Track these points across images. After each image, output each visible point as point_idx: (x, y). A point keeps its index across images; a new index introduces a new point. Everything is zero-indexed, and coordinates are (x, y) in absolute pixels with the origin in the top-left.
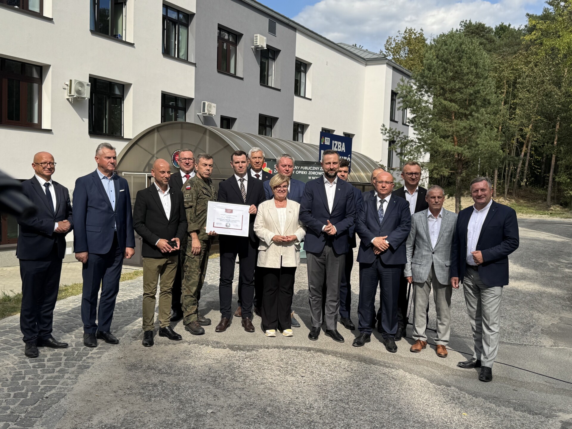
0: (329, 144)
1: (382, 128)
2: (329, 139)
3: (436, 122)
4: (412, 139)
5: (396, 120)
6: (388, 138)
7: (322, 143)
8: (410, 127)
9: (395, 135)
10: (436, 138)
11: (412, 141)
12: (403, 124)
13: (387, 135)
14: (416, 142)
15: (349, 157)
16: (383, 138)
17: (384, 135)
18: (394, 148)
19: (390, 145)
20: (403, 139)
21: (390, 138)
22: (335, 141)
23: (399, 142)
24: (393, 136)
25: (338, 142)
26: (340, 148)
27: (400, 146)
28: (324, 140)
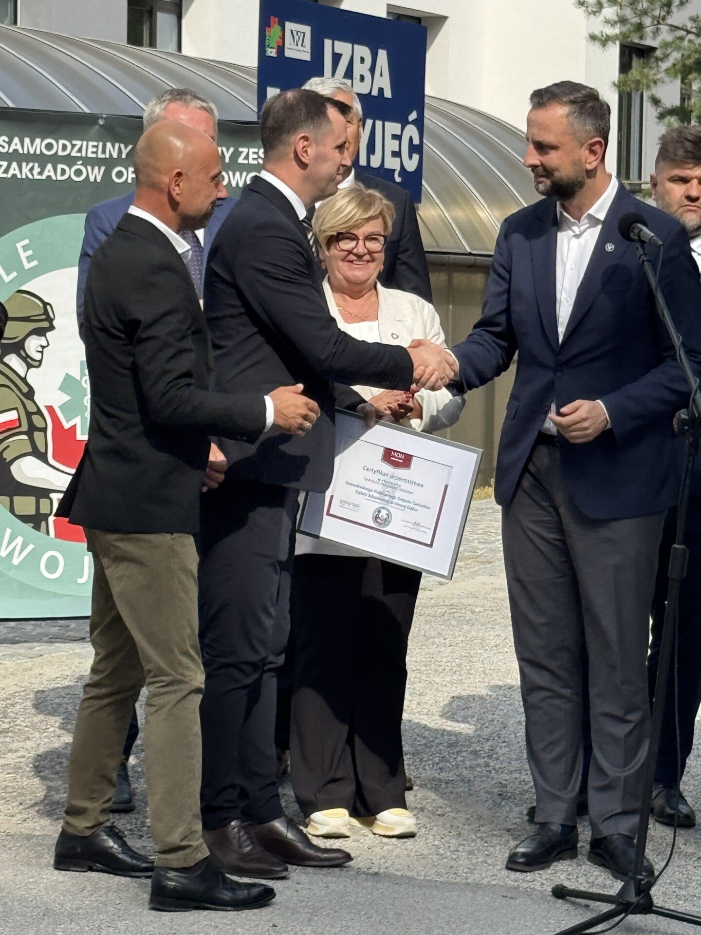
0: (307, 57)
2: (307, 29)
6: (612, 31)
7: (272, 52)
13: (610, 12)
15: (414, 122)
16: (591, 32)
17: (594, 13)
18: (645, 81)
19: (625, 67)
20: (689, 32)
21: (625, 29)
22: (336, 43)
23: (669, 51)
24: (636, 20)
25: (355, 46)
26: (362, 78)
27: (672, 72)
28: (283, 38)
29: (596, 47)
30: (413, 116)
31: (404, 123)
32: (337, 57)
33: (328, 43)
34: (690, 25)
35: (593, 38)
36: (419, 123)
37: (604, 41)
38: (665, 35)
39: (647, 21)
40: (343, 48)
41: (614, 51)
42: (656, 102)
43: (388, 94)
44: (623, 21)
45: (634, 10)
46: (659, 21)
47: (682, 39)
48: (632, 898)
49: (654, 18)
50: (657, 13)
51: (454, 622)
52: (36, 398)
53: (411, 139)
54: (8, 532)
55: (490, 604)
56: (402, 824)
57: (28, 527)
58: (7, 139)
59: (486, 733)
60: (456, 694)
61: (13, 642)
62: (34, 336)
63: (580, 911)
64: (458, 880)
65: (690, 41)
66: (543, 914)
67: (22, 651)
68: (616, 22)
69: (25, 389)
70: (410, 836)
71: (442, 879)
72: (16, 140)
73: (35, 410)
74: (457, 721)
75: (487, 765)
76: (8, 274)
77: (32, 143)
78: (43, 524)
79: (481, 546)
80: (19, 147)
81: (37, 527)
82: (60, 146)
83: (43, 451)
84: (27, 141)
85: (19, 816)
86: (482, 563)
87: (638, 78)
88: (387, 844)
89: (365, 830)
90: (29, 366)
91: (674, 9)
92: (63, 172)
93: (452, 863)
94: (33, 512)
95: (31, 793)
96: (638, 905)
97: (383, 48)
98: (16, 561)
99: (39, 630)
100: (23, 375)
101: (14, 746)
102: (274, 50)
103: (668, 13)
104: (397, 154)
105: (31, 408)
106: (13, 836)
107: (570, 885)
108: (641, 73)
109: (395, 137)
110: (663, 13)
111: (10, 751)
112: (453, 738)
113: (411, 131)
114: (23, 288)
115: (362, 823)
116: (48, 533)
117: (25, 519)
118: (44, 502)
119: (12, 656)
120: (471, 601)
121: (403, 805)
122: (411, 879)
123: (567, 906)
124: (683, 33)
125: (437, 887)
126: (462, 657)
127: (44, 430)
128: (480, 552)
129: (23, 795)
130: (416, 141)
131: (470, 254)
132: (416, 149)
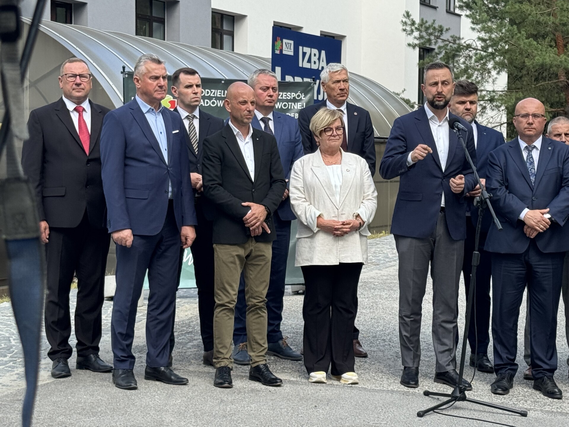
0: (292, 54)
1: (404, 20)
2: (292, 42)
4: (467, 43)
5: (433, 3)
6: (417, 42)
7: (277, 52)
8: (463, 18)
9: (431, 34)
10: (518, 39)
11: (468, 46)
12: (448, 12)
13: (416, 34)
14: (477, 50)
16: (408, 42)
17: (410, 34)
19: (421, 57)
20: (450, 42)
21: (422, 41)
22: (304, 48)
23: (442, 50)
24: (427, 37)
25: (312, 49)
26: (315, 63)
27: (442, 58)
28: (282, 46)
29: (411, 49)
32: (304, 54)
33: (301, 48)
34: (450, 39)
35: (409, 45)
37: (414, 46)
38: (440, 43)
39: (432, 38)
40: (307, 50)
41: (417, 49)
44: (421, 37)
45: (427, 33)
46: (438, 37)
47: (447, 45)
49: (435, 36)
50: (436, 34)
65: (450, 46)
68: (419, 38)
91: (444, 33)
97: (324, 50)
103: (441, 34)
108: (430, 59)
110: (439, 34)
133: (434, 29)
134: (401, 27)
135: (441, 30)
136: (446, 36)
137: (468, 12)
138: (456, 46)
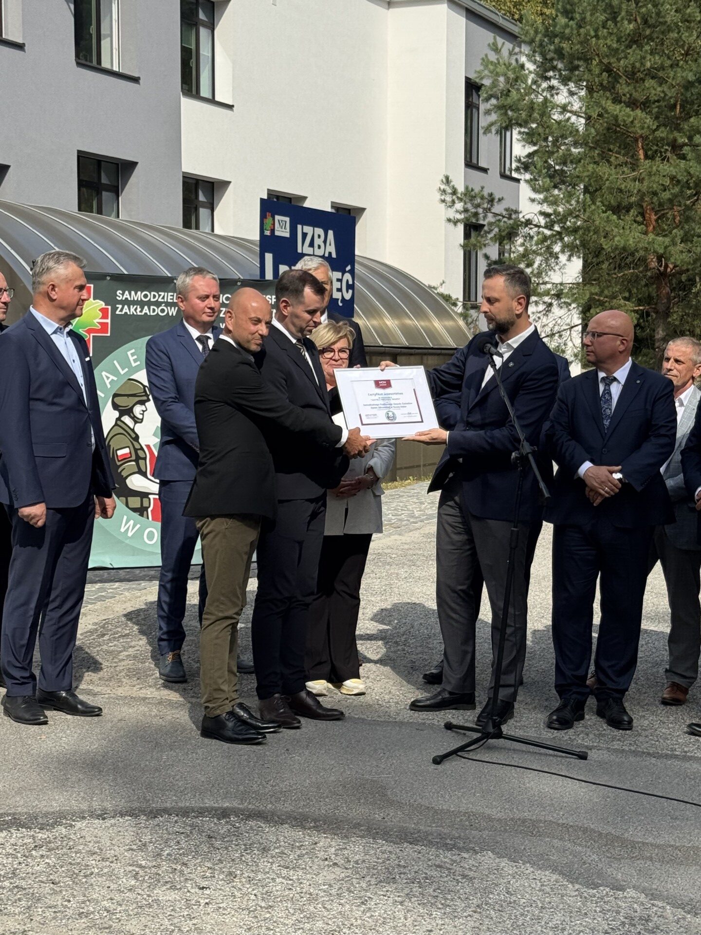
0: (287, 235)
1: (443, 187)
2: (287, 219)
3: (591, 167)
4: (527, 217)
5: (482, 164)
6: (460, 217)
7: (268, 233)
8: (521, 184)
9: (478, 206)
10: (592, 213)
11: (528, 223)
12: (503, 175)
13: (459, 206)
14: (539, 227)
15: (349, 272)
16: (448, 217)
17: (450, 207)
18: (478, 244)
19: (467, 236)
20: (504, 217)
21: (466, 215)
22: (304, 227)
23: (493, 227)
24: (474, 210)
25: (316, 229)
26: (319, 247)
27: (494, 239)
28: (274, 224)
29: (451, 225)
30: (348, 268)
31: (344, 272)
32: (304, 235)
33: (299, 227)
34: (504, 213)
35: (449, 220)
36: (352, 272)
37: (455, 222)
38: (490, 218)
39: (480, 210)
40: (308, 229)
41: (461, 227)
42: (486, 257)
43: (334, 255)
44: (466, 210)
45: (472, 204)
46: (487, 210)
47: (499, 221)
48: (491, 730)
49: (484, 209)
50: (485, 206)
51: (380, 564)
52: (140, 440)
53: (347, 281)
54: (125, 517)
55: (400, 552)
56: (357, 688)
57: (136, 515)
58: (121, 292)
59: (402, 630)
60: (384, 607)
61: (129, 581)
62: (138, 405)
63: (461, 736)
64: (391, 719)
65: (505, 222)
66: (440, 739)
67: (134, 586)
68: (462, 212)
69: (134, 436)
70: (363, 694)
71: (382, 720)
72: (127, 292)
73: (139, 447)
74: (385, 624)
75: (404, 650)
76: (123, 370)
77: (136, 294)
78: (145, 512)
79: (393, 518)
80: (128, 297)
81: (142, 515)
82: (151, 296)
83: (144, 470)
84: (133, 293)
85: (138, 687)
86: (395, 528)
87: (475, 242)
88: (349, 699)
89: (336, 691)
90: (136, 422)
91: (495, 204)
92: (154, 310)
93: (387, 709)
94: (139, 506)
95: (144, 672)
96: (494, 734)
97: (331, 229)
98: (130, 534)
99: (144, 573)
100: (132, 427)
101: (133, 644)
102: (269, 232)
103: (492, 206)
104: (339, 290)
105: (137, 447)
106: (134, 698)
107: (455, 722)
108: (476, 239)
109: (338, 280)
110: (489, 206)
111: (131, 647)
112: (384, 634)
113: (348, 276)
114: (131, 377)
115: (334, 686)
116: (148, 518)
117: (134, 510)
118: (145, 500)
119: (128, 589)
120: (389, 551)
121: (357, 676)
122: (363, 719)
123: (453, 734)
124: (501, 217)
125: (379, 724)
126: (386, 585)
127: (145, 459)
128: (393, 521)
129: (139, 673)
130: (350, 282)
131: (382, 346)
132: (350, 287)
133: (482, 198)
134: (438, 196)
135: (491, 200)
136: (498, 208)
137: (528, 176)
138: (511, 222)
